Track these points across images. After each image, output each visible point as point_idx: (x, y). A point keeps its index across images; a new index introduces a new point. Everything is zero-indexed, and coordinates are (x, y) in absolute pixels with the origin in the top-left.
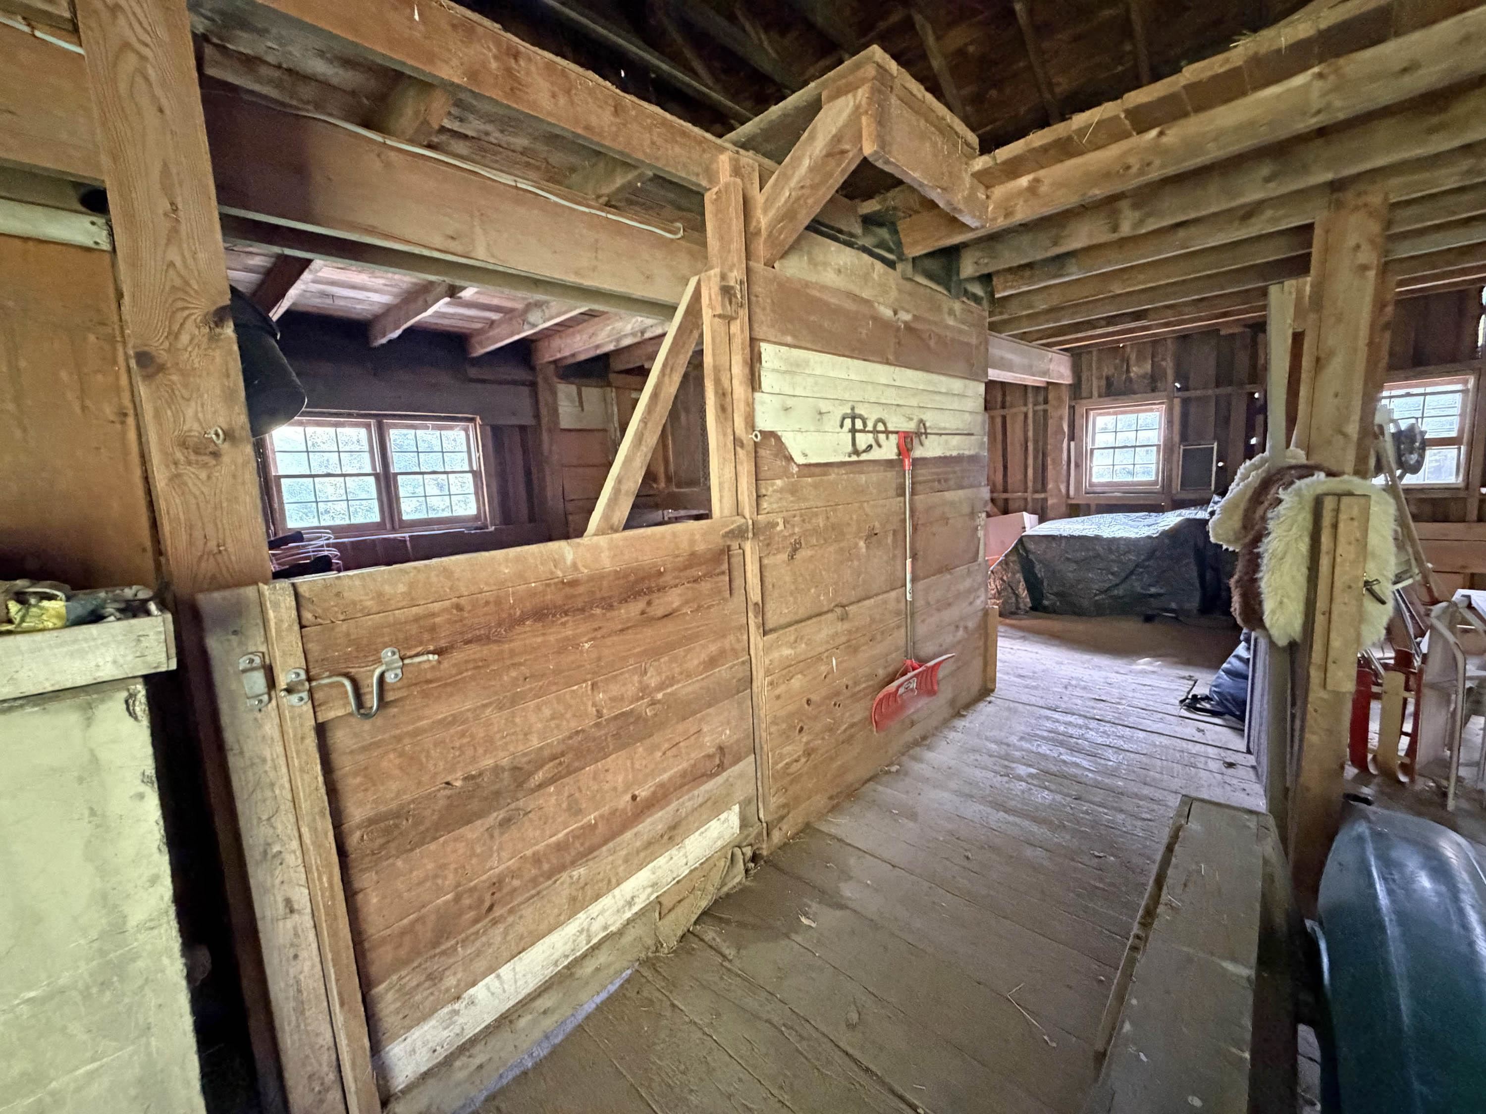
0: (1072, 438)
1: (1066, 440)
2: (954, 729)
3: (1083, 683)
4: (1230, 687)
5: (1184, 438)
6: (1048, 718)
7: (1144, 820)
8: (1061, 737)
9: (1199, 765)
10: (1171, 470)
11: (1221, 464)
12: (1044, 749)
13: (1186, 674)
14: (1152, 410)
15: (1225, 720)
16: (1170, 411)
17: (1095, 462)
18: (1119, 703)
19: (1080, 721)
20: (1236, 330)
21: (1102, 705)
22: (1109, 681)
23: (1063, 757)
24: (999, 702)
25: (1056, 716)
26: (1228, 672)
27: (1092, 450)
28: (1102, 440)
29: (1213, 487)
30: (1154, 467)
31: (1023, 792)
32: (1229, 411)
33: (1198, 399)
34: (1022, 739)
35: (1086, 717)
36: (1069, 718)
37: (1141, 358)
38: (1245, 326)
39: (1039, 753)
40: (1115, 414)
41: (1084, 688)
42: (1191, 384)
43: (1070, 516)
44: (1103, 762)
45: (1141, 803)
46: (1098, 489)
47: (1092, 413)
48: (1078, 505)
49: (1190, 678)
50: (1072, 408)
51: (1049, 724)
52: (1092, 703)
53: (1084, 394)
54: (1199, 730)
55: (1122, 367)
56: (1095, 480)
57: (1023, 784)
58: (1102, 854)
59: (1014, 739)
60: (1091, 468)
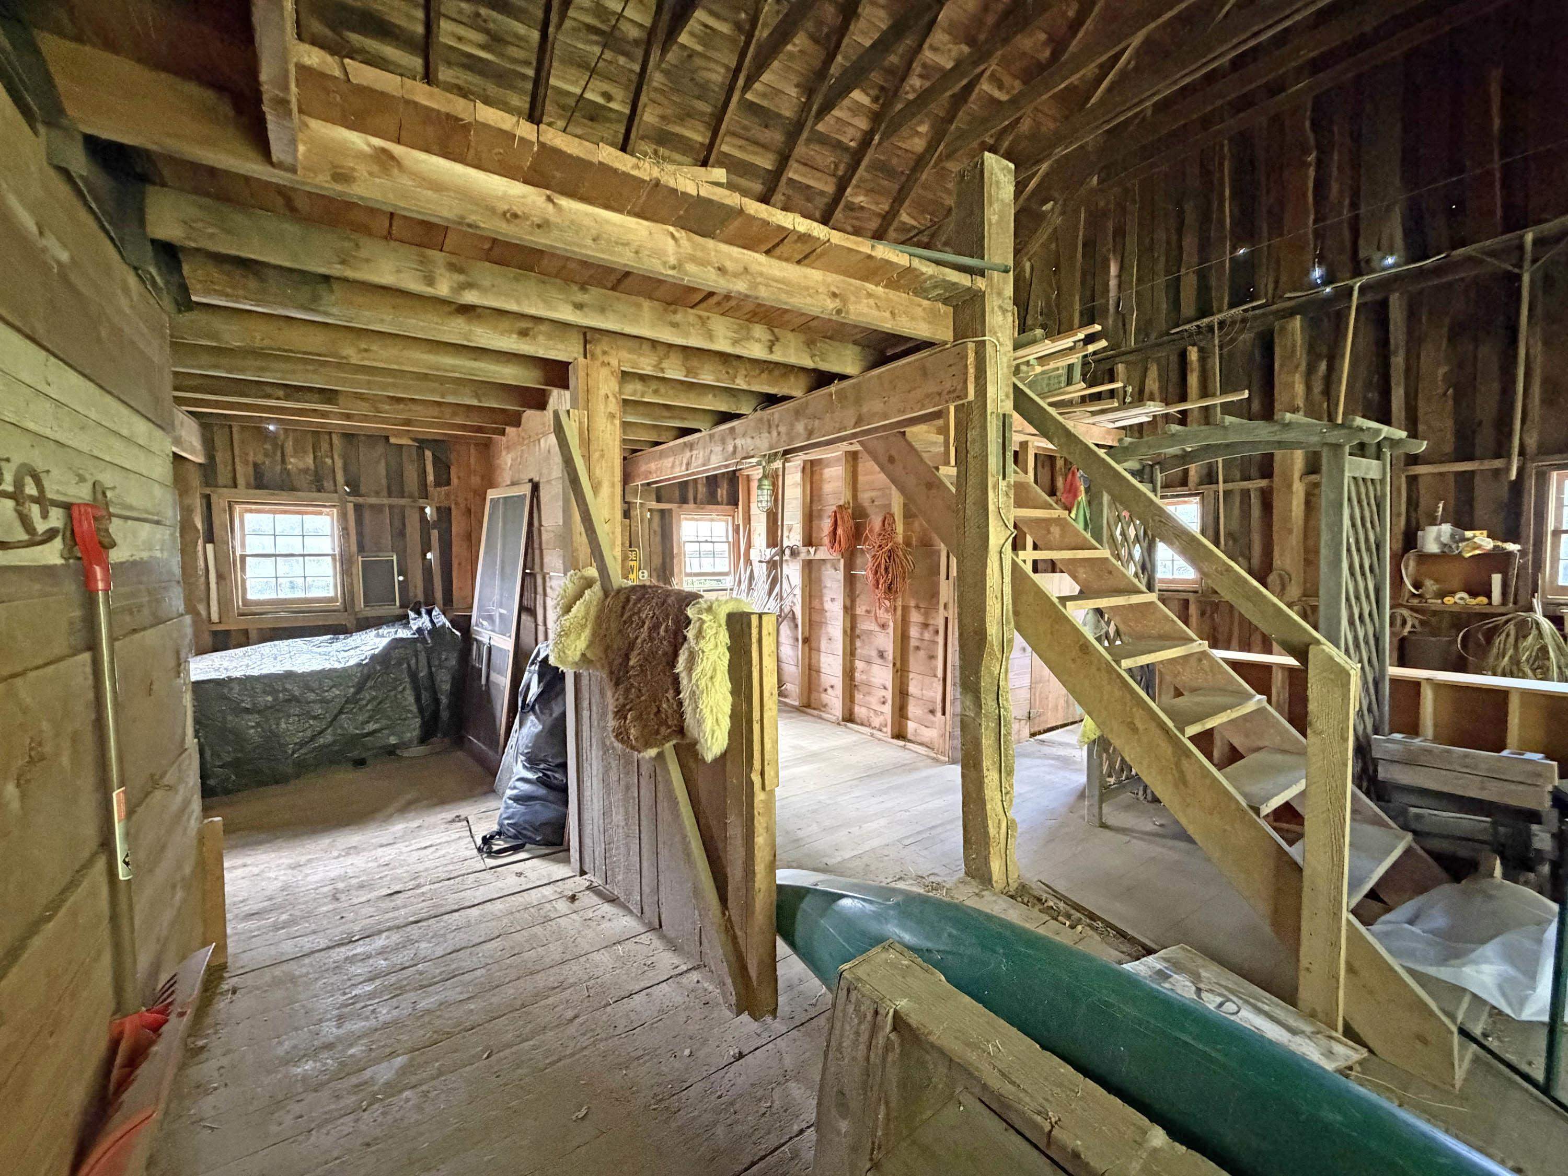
0: (210, 537)
1: (200, 542)
2: (202, 1089)
3: (354, 881)
4: (524, 814)
5: (361, 548)
6: (350, 960)
7: (571, 1020)
8: (393, 979)
9: (553, 916)
10: (352, 584)
11: (401, 578)
12: (385, 1013)
13: (451, 815)
14: (321, 513)
15: (527, 851)
16: (343, 516)
17: (249, 573)
18: (418, 886)
19: (395, 937)
20: (404, 441)
21: (399, 899)
22: (382, 861)
23: (422, 1005)
24: (249, 980)
25: (360, 949)
26: (516, 799)
27: (243, 558)
28: (253, 545)
29: (398, 603)
30: (331, 581)
31: (419, 1108)
32: (404, 525)
33: (372, 506)
34: (341, 1019)
35: (398, 927)
36: (380, 942)
37: (299, 450)
38: (415, 440)
39: (386, 1025)
40: (274, 512)
41: (361, 886)
42: (363, 489)
43: (215, 650)
44: (467, 977)
45: (550, 1000)
46: (254, 609)
47: (237, 509)
48: (227, 633)
49: (458, 819)
50: (207, 498)
51: (358, 969)
52: (388, 904)
53: (221, 480)
54: (519, 874)
55: (274, 453)
56: (251, 596)
57: (407, 1094)
58: (584, 1111)
59: (330, 1030)
60: (244, 581)
